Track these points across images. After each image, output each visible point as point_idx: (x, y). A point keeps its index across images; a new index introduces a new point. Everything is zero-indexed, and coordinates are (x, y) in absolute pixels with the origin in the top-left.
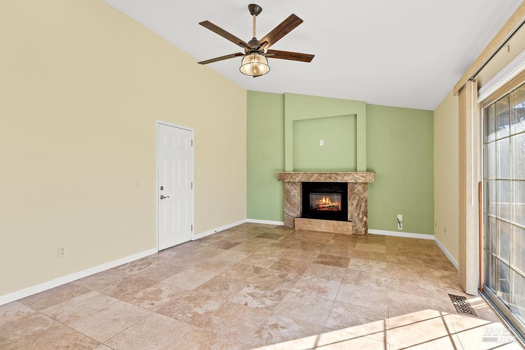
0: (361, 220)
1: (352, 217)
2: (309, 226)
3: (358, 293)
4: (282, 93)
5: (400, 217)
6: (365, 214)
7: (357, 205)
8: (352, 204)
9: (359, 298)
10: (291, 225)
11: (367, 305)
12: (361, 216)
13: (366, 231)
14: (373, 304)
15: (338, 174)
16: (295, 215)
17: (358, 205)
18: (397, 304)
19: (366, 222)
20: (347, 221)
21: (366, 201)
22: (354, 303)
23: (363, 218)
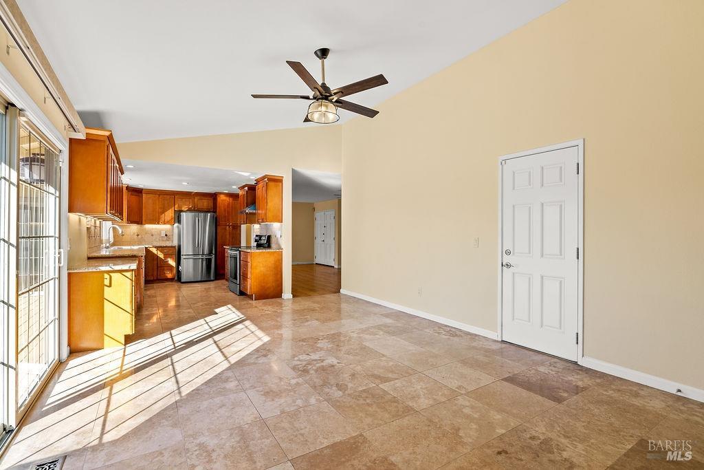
3: (227, 414)
9: (221, 407)
11: (205, 404)
14: (199, 407)
18: (166, 423)
22: (222, 398)
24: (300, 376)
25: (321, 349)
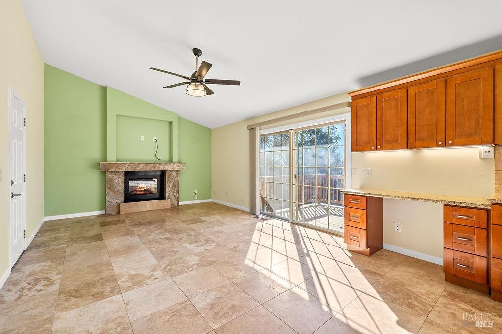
0: (175, 196)
1: (169, 196)
2: (135, 208)
4: (104, 84)
5: (196, 191)
6: (178, 192)
7: (172, 187)
8: (169, 186)
10: (114, 211)
12: (175, 194)
13: (178, 203)
15: (161, 164)
16: (119, 202)
17: (174, 186)
19: (178, 197)
20: (165, 199)
21: (178, 183)
23: (176, 195)
24: (209, 238)
25: (196, 255)
